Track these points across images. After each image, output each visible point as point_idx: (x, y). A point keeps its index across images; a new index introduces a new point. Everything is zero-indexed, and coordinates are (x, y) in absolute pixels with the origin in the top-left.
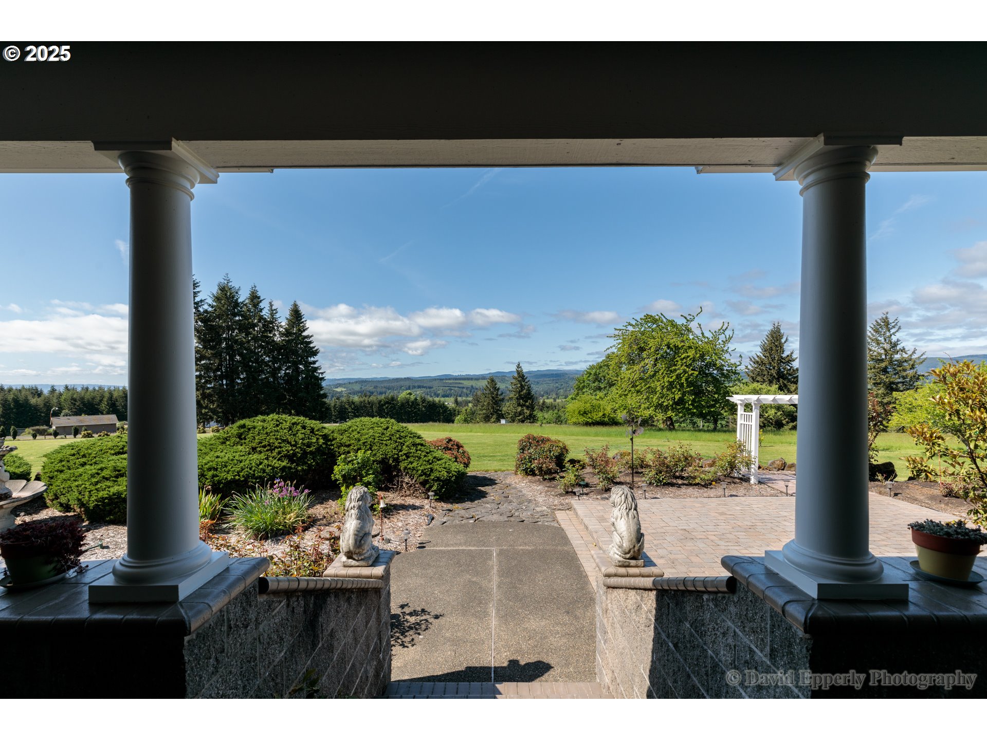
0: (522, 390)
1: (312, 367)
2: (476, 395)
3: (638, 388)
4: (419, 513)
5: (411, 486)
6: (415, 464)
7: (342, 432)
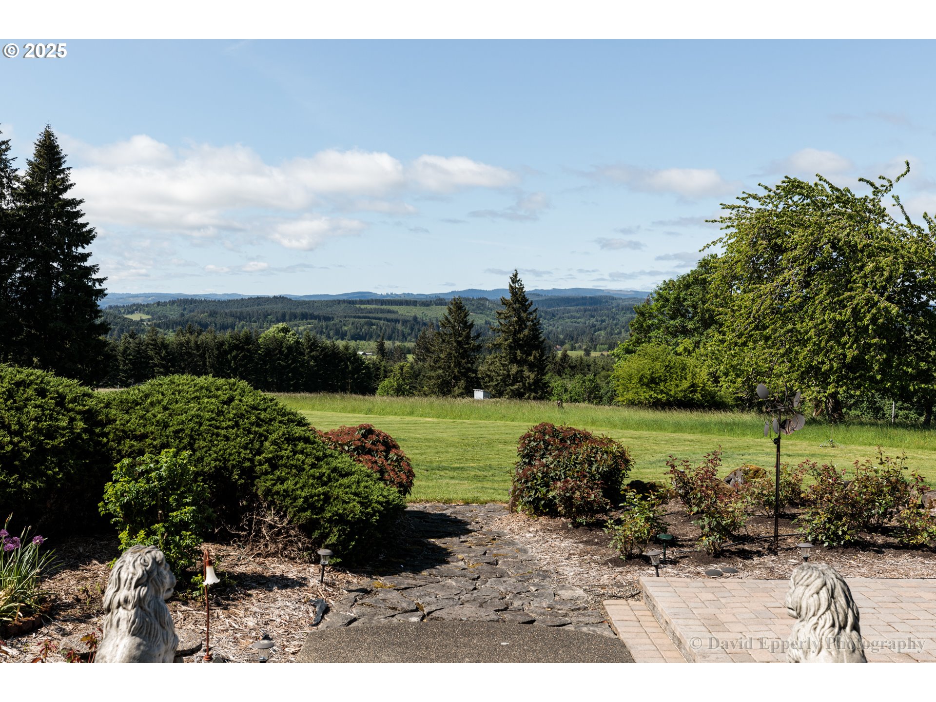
0: (521, 330)
1: (80, 267)
2: (424, 337)
3: (768, 331)
4: (295, 596)
5: (279, 533)
6: (289, 484)
7: (128, 407)
